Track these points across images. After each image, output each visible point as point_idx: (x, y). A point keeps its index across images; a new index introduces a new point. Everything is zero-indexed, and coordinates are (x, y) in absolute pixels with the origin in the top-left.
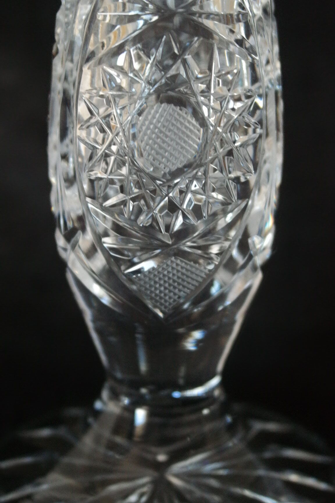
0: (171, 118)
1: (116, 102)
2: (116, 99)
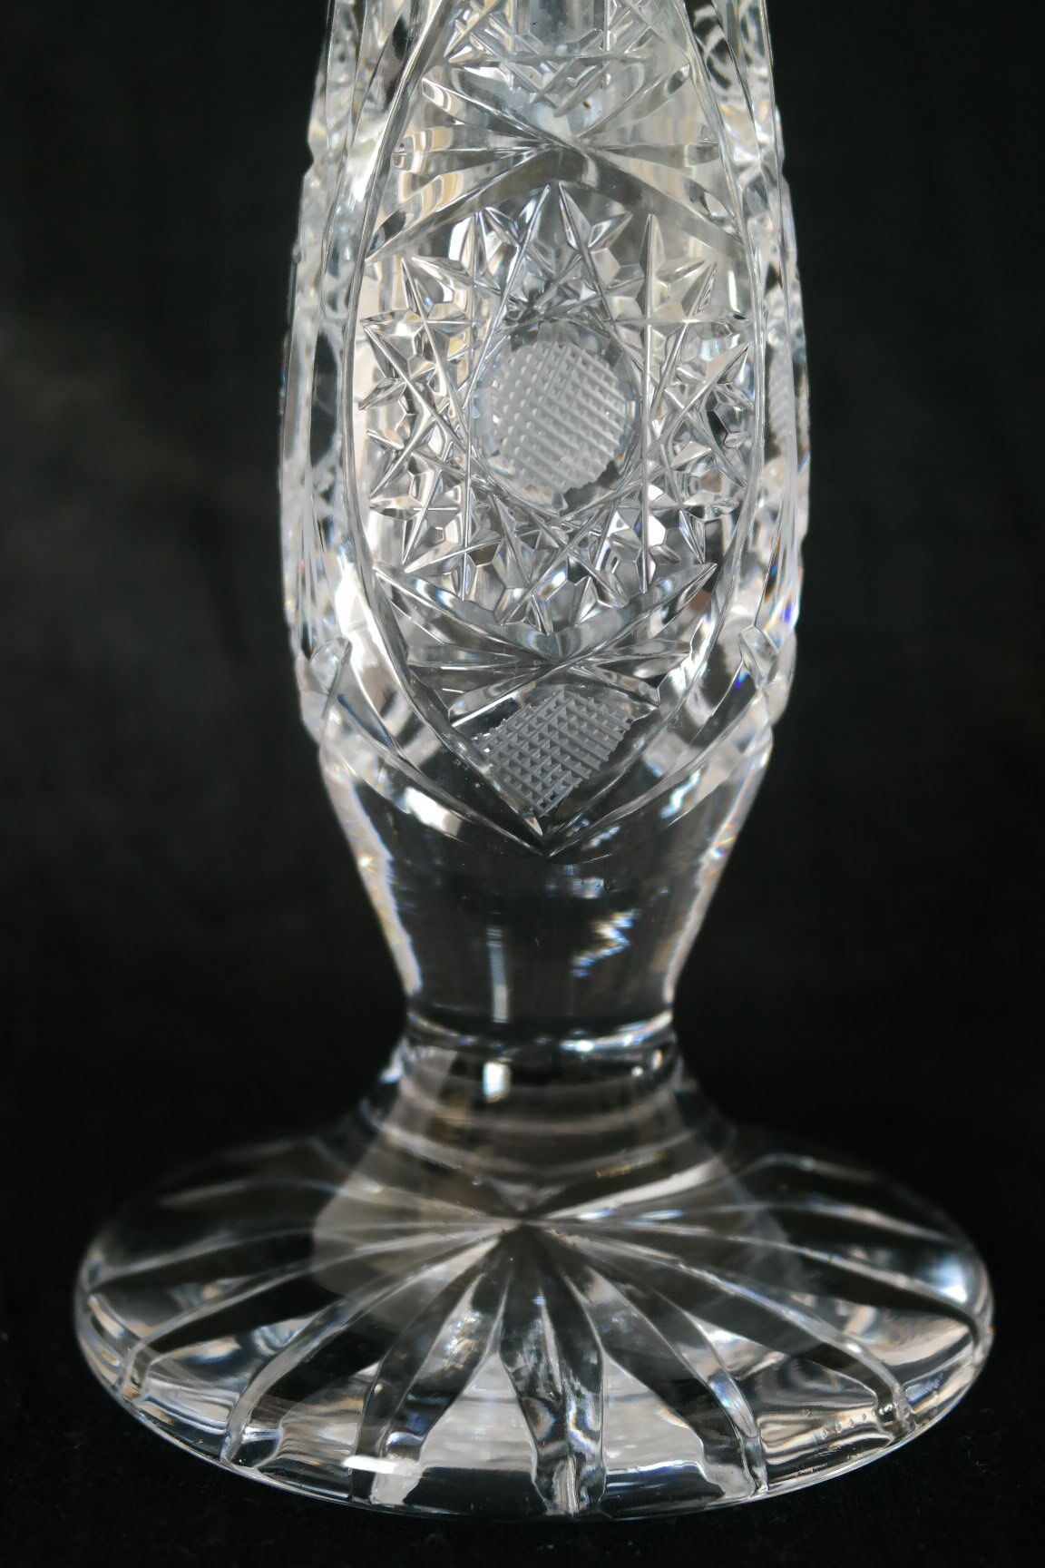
0: (563, 383)
1: (443, 345)
2: (442, 338)
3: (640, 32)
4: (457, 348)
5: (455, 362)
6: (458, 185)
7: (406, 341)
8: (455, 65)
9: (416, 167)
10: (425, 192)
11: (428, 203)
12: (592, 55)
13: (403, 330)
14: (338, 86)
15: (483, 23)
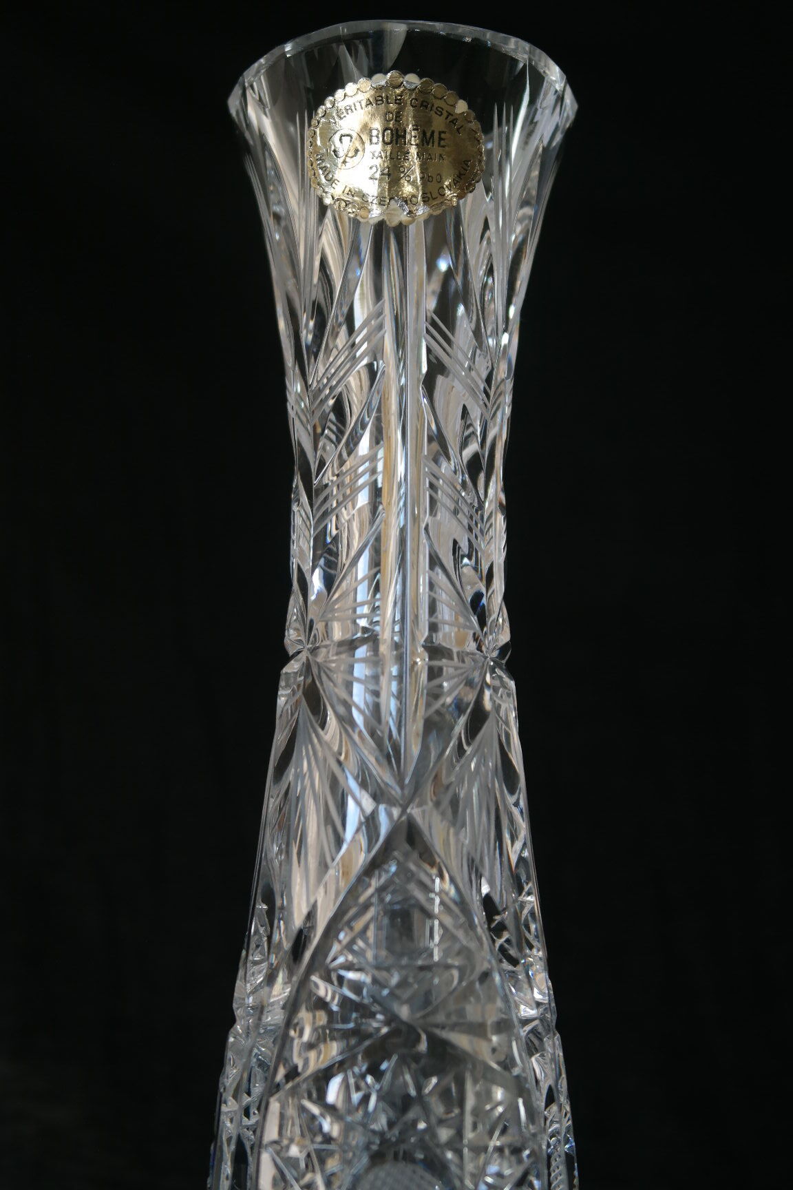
1: (322, 1162)
2: (322, 1158)
3: (457, 947)
4: (332, 1164)
5: (333, 1174)
6: (333, 1050)
7: (297, 1160)
8: (335, 970)
9: (306, 1037)
10: (312, 1055)
11: (314, 1062)
12: (426, 963)
13: (294, 1151)
14: (255, 963)
15: (353, 942)
